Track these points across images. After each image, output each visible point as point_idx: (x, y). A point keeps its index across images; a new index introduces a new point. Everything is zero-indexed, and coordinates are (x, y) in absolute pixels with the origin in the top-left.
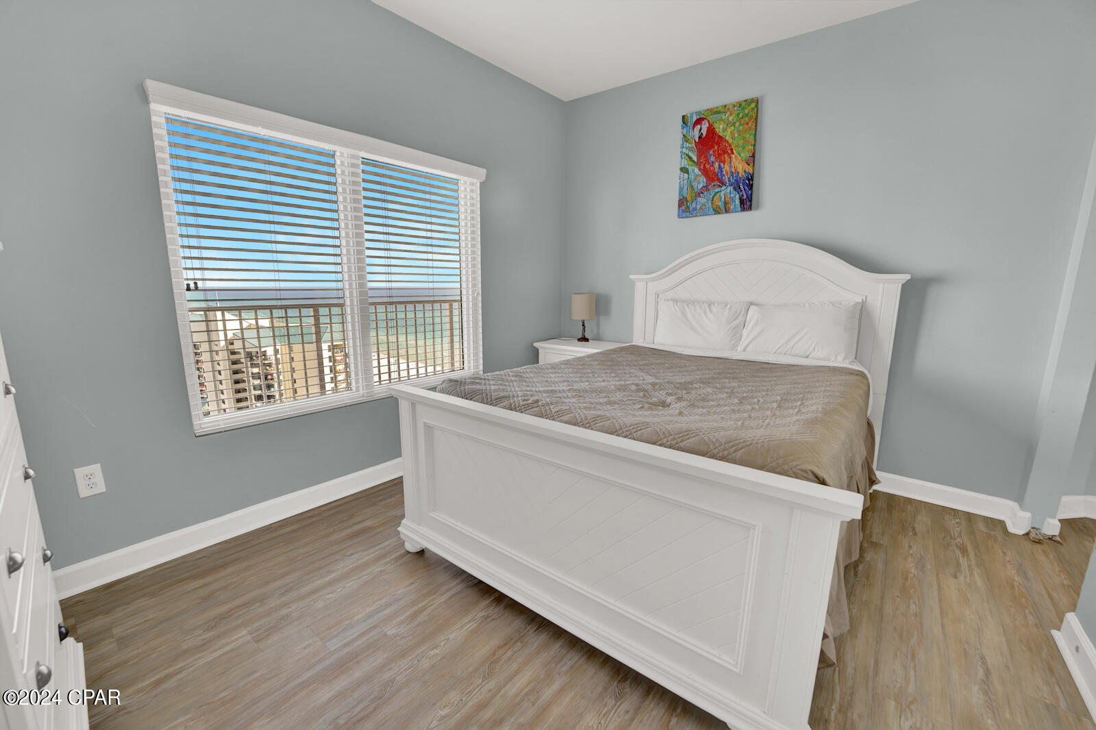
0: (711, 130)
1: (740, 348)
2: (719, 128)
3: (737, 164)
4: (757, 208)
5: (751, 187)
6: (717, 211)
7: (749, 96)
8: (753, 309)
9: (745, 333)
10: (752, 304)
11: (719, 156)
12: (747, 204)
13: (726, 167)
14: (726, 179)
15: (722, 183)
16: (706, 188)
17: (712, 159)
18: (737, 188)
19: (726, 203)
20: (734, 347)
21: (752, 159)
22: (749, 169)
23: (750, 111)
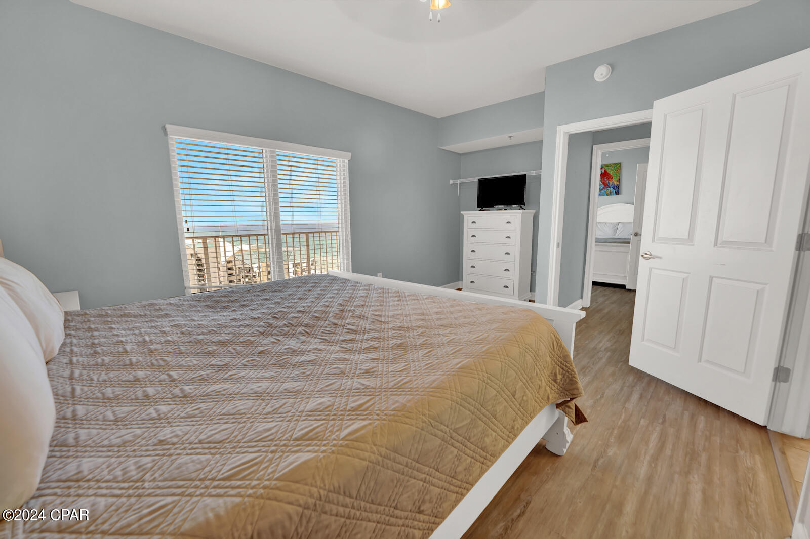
0: (605, 171)
1: (617, 235)
2: (608, 171)
3: (614, 181)
4: (621, 194)
5: (618, 188)
6: (608, 195)
7: (617, 162)
8: (620, 224)
9: (618, 231)
10: (619, 223)
11: (608, 179)
12: (617, 193)
13: (610, 182)
14: (610, 186)
15: (610, 187)
16: (604, 188)
17: (606, 180)
18: (614, 189)
19: (611, 193)
20: (615, 235)
21: (619, 180)
22: (618, 183)
23: (618, 167)
